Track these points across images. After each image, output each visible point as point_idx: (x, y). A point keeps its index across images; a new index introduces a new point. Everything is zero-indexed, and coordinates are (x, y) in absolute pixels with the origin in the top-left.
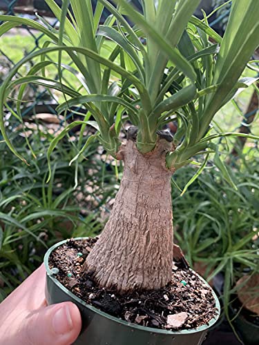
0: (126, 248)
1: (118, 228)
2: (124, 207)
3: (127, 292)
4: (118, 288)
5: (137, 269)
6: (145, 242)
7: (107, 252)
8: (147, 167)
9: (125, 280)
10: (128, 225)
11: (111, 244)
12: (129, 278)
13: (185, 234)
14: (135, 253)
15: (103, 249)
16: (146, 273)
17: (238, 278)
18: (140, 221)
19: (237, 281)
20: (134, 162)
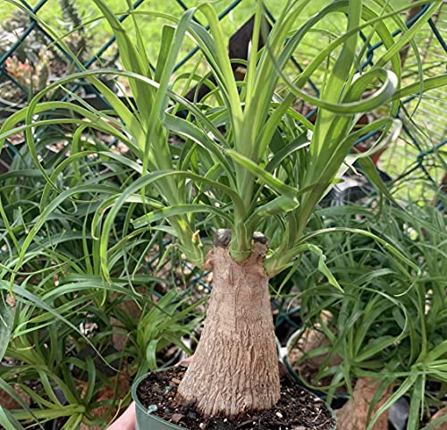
0: (230, 368)
1: (217, 349)
2: (221, 323)
3: (236, 416)
4: (227, 413)
5: (245, 389)
6: (249, 358)
7: (208, 377)
8: (243, 276)
9: (233, 404)
10: (229, 343)
11: (210, 367)
12: (237, 401)
13: (341, 328)
14: (239, 373)
15: (201, 375)
16: (254, 392)
17: (434, 410)
18: (242, 336)
19: (432, 414)
20: (227, 272)
